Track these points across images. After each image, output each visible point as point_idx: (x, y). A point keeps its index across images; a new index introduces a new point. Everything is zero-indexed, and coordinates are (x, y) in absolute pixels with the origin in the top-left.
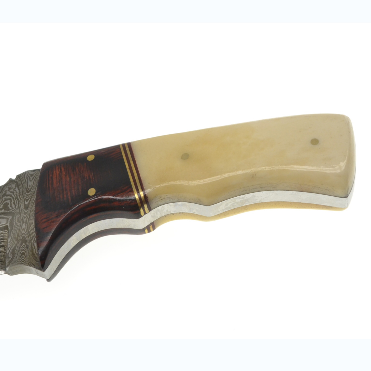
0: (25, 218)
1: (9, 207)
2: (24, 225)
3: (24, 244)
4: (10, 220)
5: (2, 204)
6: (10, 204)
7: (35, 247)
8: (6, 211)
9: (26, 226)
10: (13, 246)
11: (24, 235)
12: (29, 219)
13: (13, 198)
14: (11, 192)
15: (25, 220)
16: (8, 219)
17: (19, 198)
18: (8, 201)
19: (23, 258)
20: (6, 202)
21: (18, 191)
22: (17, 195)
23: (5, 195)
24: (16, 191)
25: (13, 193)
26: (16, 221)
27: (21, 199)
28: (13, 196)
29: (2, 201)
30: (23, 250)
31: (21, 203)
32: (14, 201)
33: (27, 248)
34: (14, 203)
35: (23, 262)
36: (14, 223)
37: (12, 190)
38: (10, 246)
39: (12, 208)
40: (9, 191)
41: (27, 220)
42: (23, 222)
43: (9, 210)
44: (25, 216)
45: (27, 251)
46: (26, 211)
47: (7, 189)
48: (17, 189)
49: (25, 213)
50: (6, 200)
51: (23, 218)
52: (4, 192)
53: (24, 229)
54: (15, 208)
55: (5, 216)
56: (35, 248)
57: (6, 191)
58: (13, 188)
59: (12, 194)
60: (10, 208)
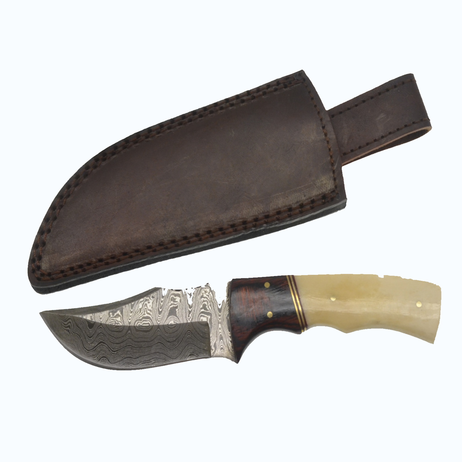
0: (220, 319)
1: (206, 308)
2: (220, 325)
3: (222, 341)
4: (209, 319)
5: (201, 304)
6: (207, 305)
7: (229, 344)
8: (205, 311)
9: (221, 326)
10: (214, 341)
11: (220, 333)
12: (223, 321)
13: (209, 301)
14: (207, 295)
15: (220, 321)
16: (207, 318)
17: (213, 301)
18: (206, 303)
19: (222, 352)
20: (204, 303)
21: (212, 295)
22: (211, 298)
23: (202, 297)
24: (210, 295)
25: (209, 296)
26: (214, 321)
27: (215, 303)
28: (209, 298)
29: (201, 302)
30: (222, 345)
31: (215, 306)
32: (210, 303)
33: (224, 344)
34: (210, 305)
35: (222, 354)
36: (213, 322)
37: (207, 294)
38: (212, 340)
39: (209, 309)
40: (205, 293)
41: (221, 322)
42: (219, 323)
43: (208, 310)
44: (220, 318)
45: (224, 346)
46: (220, 314)
47: (204, 292)
48: (211, 293)
49: (220, 316)
50: (204, 301)
51: (219, 319)
52: (201, 294)
53: (220, 329)
54: (212, 309)
55: (205, 315)
56: (230, 346)
57: (203, 293)
58: (208, 292)
59: (207, 297)
60: (208, 309)
